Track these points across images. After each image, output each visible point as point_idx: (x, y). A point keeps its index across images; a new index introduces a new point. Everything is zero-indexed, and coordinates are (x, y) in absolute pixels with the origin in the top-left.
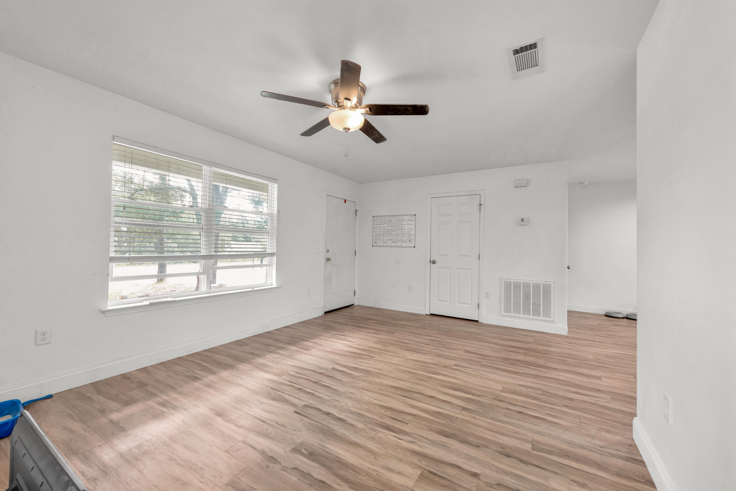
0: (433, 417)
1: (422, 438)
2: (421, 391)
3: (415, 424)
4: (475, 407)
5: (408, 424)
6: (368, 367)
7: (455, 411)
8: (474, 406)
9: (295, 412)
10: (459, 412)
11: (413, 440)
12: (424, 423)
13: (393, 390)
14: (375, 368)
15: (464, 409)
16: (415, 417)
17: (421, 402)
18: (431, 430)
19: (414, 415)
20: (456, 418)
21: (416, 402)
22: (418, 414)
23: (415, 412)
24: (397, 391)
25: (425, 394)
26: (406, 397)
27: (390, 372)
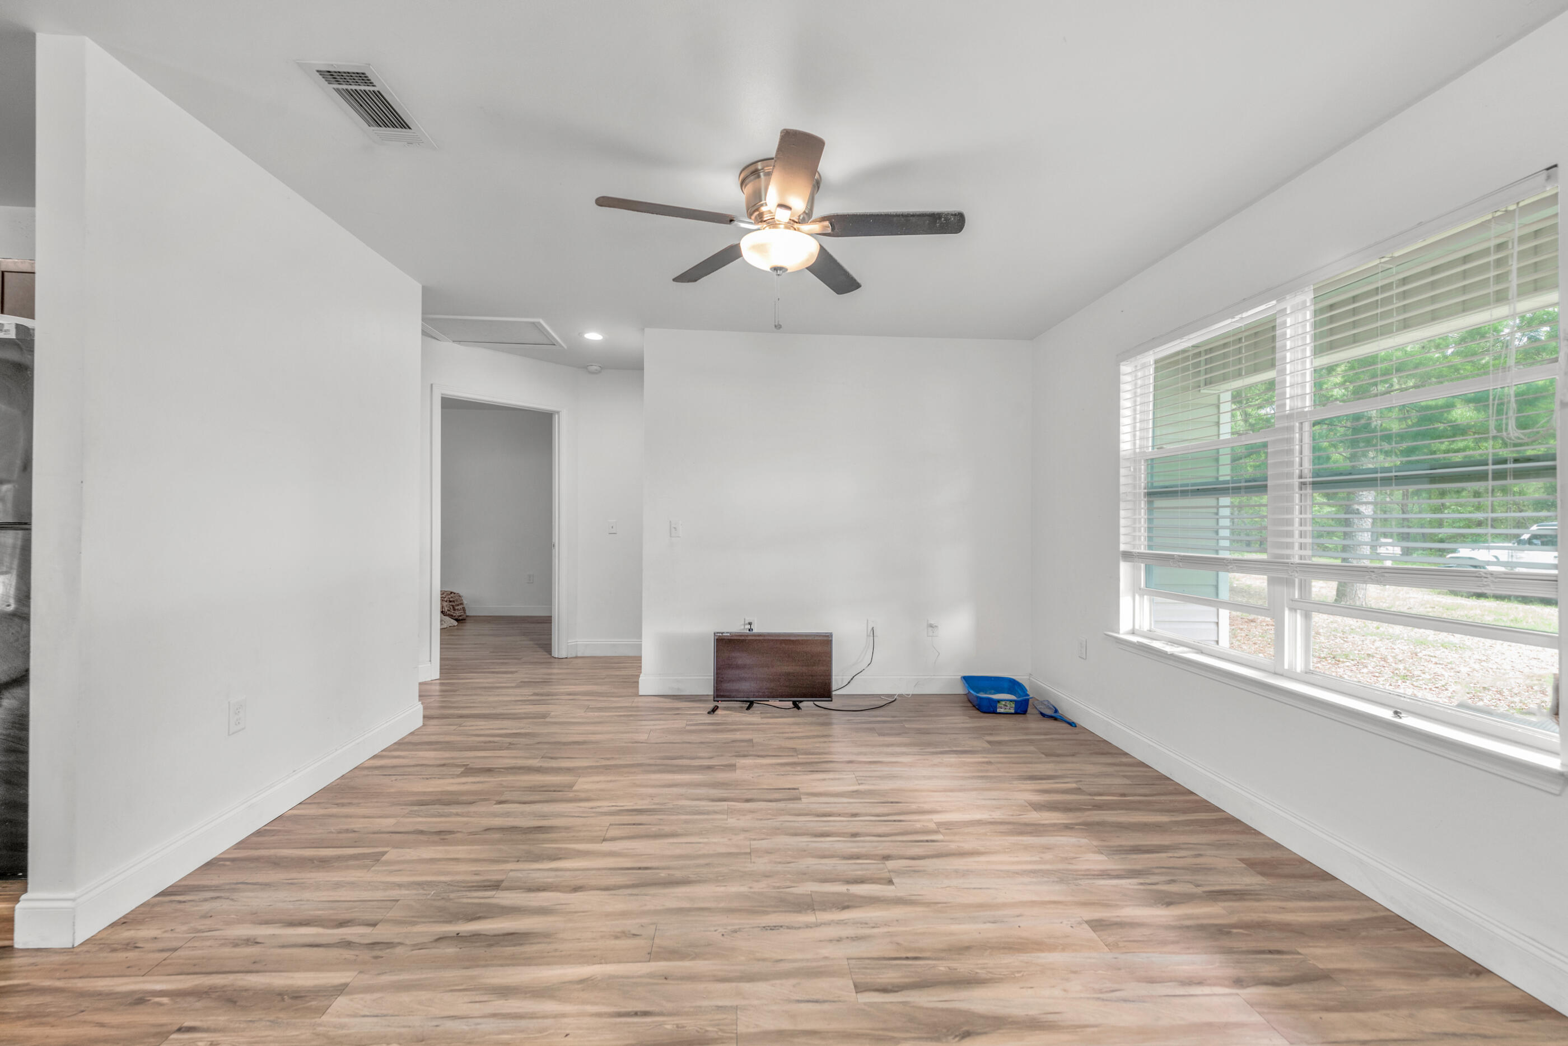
0: (566, 849)
1: (581, 815)
2: (609, 895)
3: (598, 828)
4: (465, 901)
5: (610, 825)
6: (817, 925)
7: (519, 874)
8: (470, 901)
9: (798, 789)
10: (511, 874)
11: (594, 810)
12: (582, 834)
13: (678, 874)
14: (788, 928)
15: (496, 886)
16: (602, 838)
17: (599, 869)
18: (567, 829)
19: (604, 840)
20: (518, 861)
21: (612, 865)
22: (600, 845)
23: (606, 847)
24: (669, 875)
25: (598, 889)
26: (640, 868)
27: (735, 931)
